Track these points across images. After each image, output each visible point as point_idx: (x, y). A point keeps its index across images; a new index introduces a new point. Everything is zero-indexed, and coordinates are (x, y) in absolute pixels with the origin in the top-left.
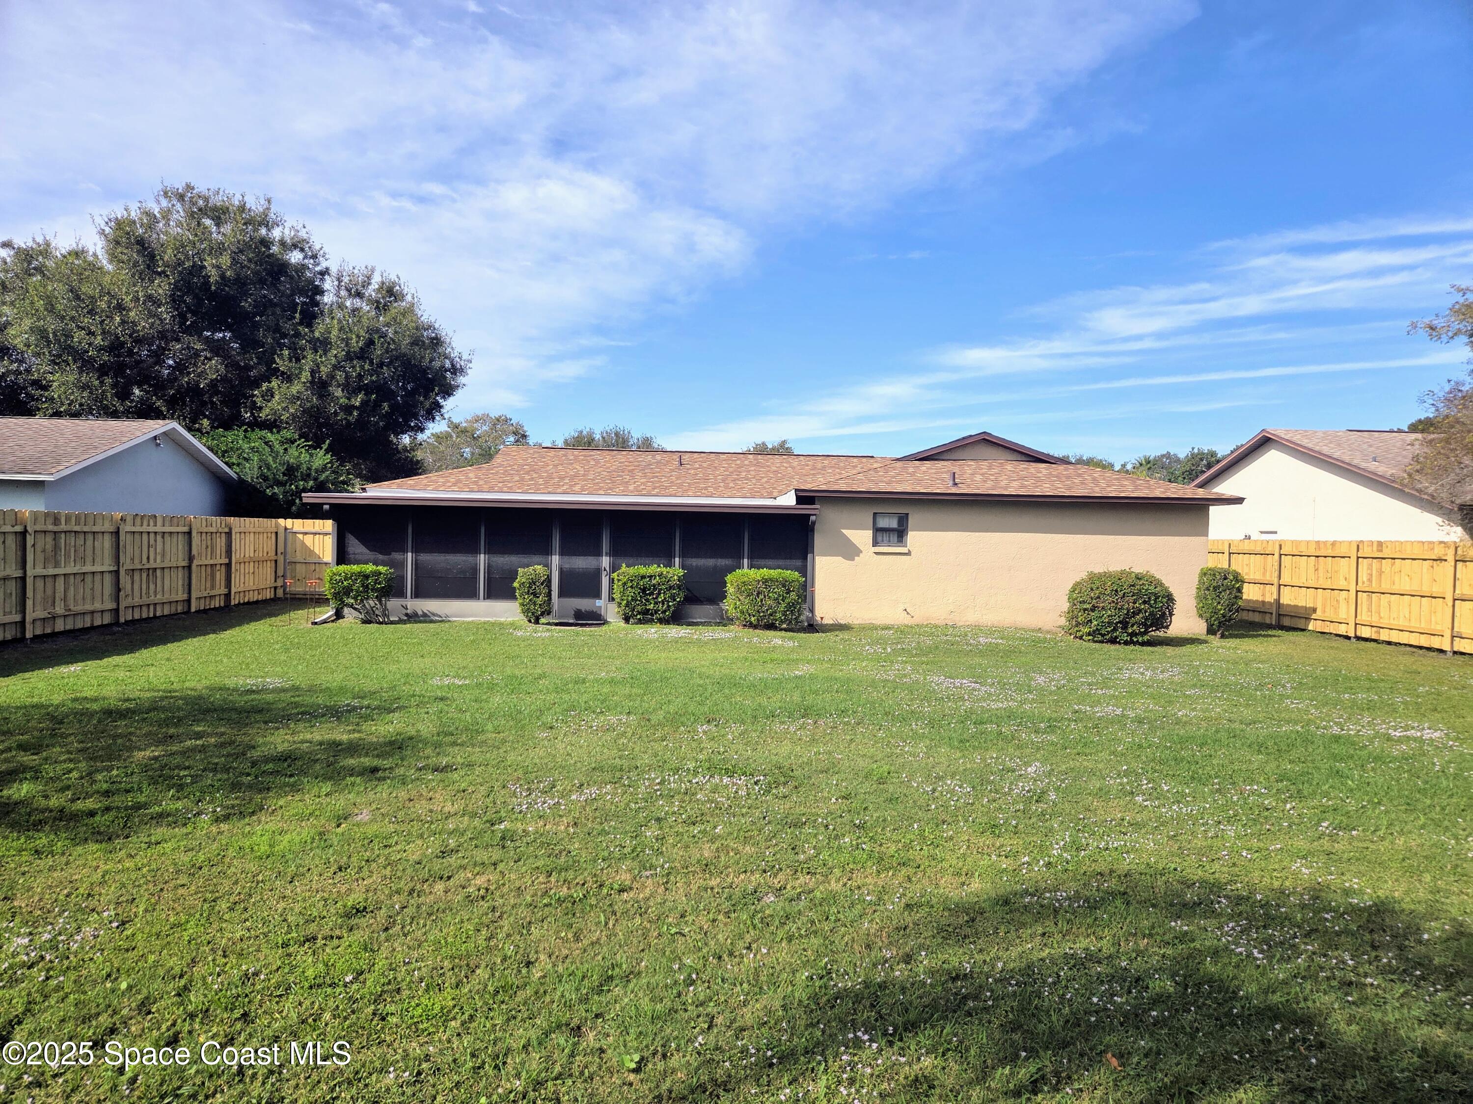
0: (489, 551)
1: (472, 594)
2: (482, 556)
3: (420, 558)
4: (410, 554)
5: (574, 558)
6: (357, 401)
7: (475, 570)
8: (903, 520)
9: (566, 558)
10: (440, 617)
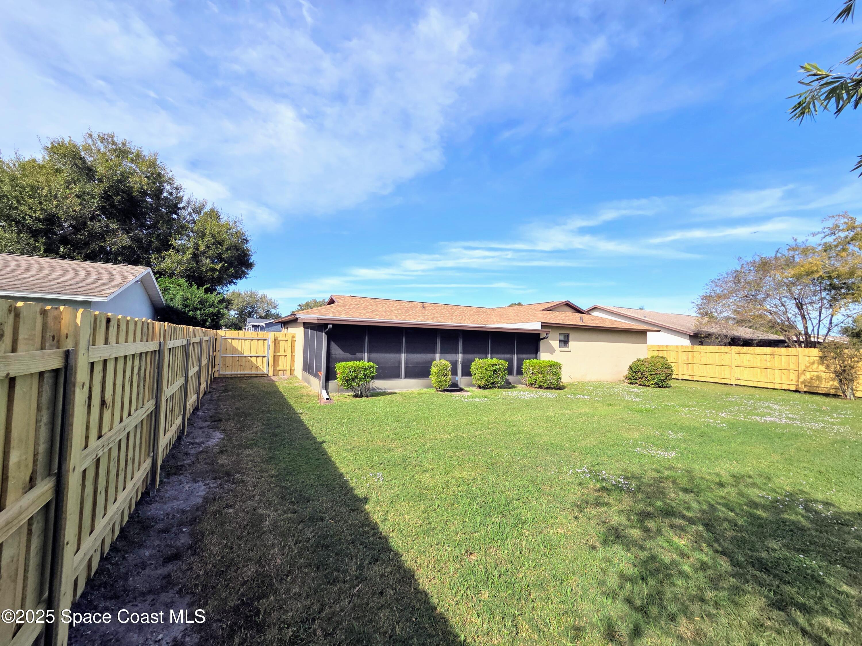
0: (407, 352)
1: (396, 375)
2: (403, 354)
3: (371, 356)
4: (366, 354)
5: (446, 355)
6: (218, 267)
7: (400, 363)
8: (567, 336)
9: (443, 355)
10: (382, 390)
